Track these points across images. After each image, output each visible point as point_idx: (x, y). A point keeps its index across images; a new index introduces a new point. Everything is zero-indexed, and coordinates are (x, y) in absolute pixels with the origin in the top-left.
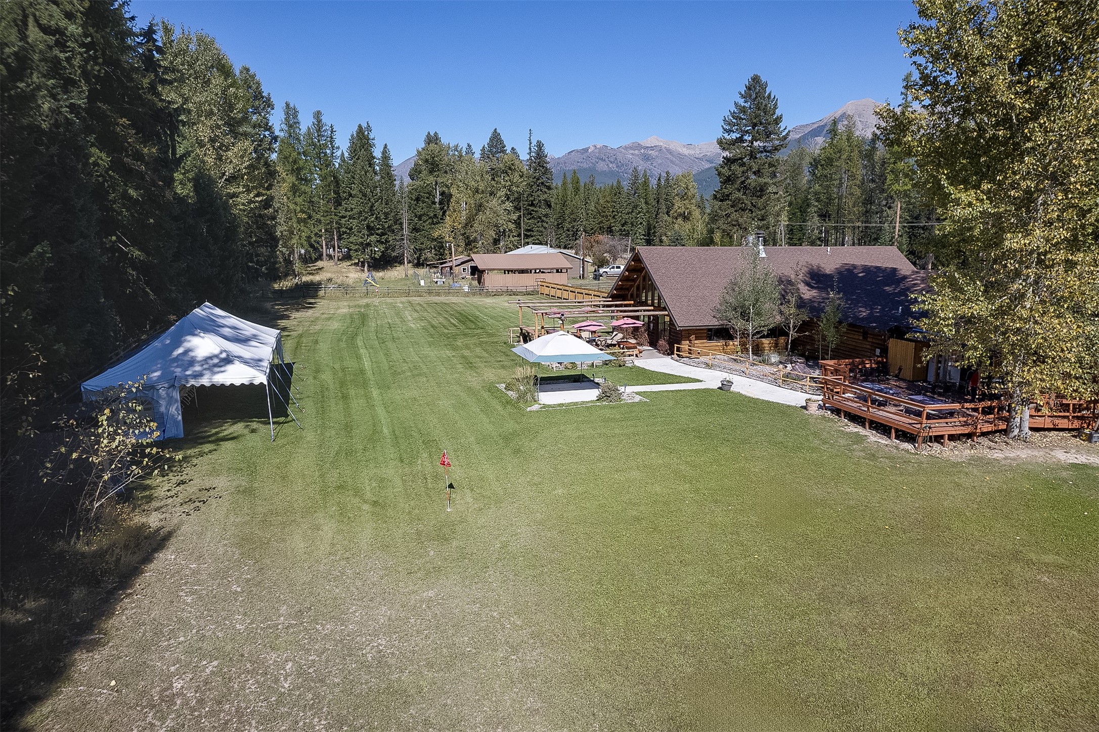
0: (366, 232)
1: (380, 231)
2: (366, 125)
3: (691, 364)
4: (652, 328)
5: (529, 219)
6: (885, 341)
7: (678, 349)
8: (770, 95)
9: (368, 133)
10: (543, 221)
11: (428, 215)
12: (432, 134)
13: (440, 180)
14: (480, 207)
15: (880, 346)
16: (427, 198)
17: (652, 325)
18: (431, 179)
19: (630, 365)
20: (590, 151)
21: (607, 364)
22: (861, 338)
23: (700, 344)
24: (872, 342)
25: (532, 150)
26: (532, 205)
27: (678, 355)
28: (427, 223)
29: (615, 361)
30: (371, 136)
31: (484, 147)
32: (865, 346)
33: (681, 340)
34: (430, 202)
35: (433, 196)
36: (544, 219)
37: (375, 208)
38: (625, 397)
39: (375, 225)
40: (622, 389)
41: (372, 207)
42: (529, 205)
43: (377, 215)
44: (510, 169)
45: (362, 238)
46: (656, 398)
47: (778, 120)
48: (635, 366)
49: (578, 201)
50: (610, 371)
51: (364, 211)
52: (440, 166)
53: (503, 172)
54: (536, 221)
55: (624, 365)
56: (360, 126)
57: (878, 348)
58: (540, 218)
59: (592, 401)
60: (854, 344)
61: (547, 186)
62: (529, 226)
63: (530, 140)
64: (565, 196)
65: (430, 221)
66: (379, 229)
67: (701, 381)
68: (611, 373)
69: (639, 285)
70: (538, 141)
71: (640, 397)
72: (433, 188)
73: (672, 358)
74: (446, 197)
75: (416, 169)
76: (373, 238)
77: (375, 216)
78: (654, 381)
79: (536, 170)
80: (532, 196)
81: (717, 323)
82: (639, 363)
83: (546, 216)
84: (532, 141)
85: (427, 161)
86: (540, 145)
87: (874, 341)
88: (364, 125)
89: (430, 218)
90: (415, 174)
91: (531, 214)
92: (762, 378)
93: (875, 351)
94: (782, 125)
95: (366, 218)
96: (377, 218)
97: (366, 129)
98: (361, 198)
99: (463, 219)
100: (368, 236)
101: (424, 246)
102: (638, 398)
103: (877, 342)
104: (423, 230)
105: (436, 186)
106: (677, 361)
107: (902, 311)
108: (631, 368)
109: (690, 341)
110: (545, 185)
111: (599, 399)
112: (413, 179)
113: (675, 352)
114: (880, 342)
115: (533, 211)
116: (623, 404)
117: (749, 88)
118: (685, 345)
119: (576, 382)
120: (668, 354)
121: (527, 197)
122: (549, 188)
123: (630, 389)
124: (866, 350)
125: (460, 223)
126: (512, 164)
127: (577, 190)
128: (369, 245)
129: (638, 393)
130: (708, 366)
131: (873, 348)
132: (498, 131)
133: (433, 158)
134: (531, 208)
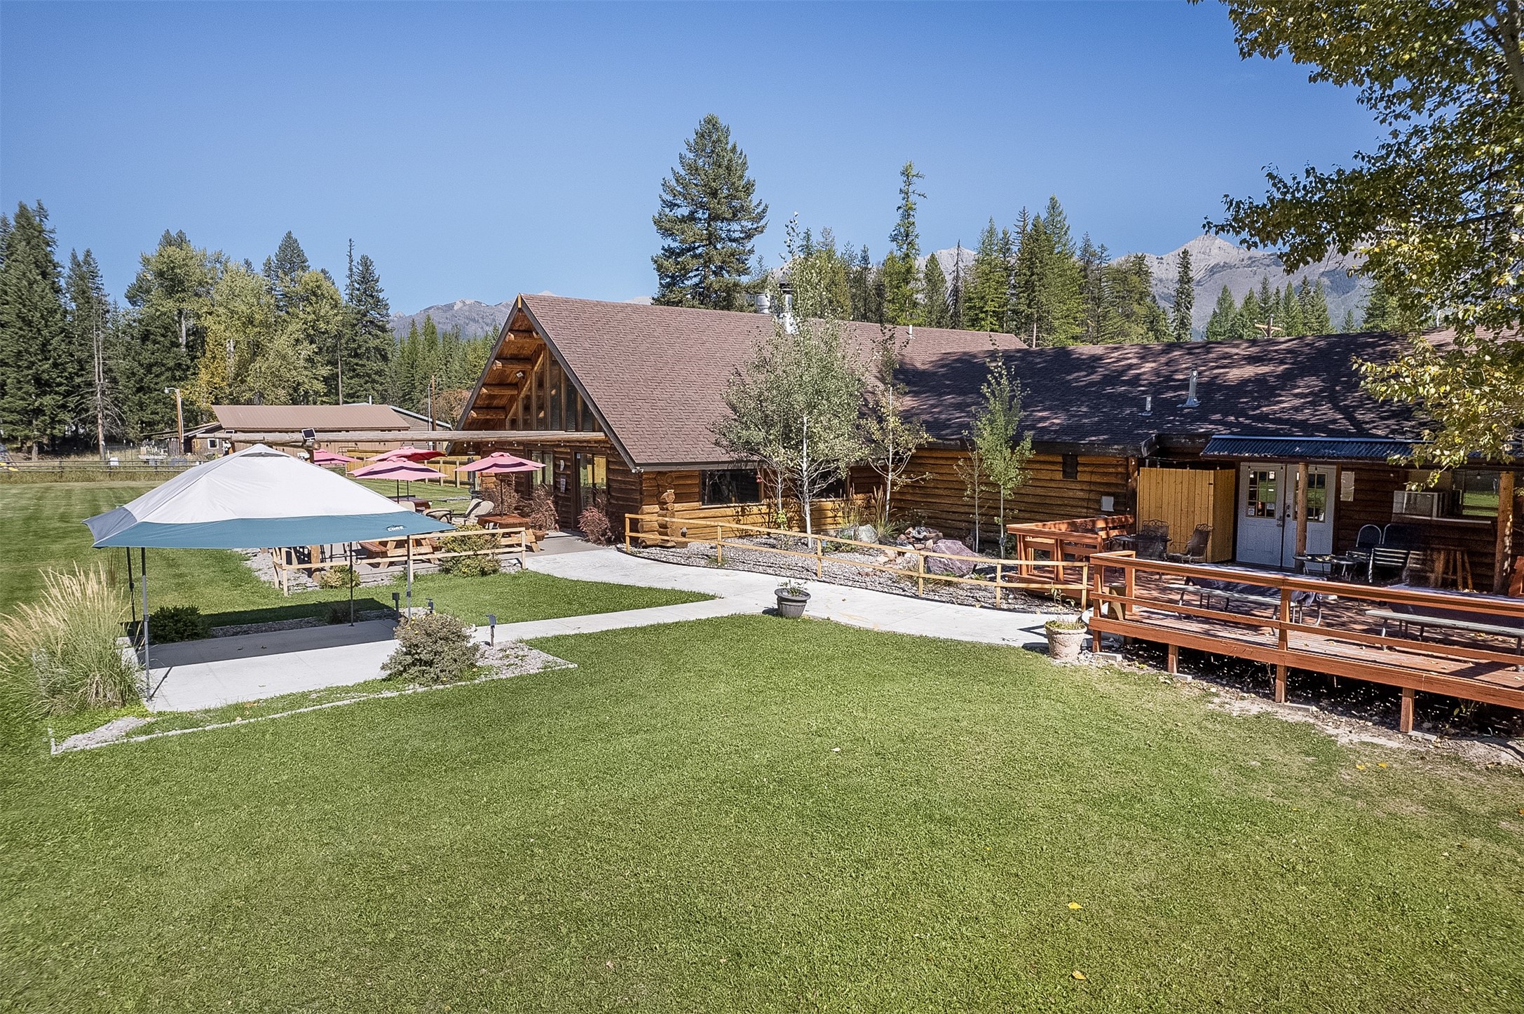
0: (32, 389)
1: (63, 388)
2: (35, 206)
3: (671, 559)
4: (563, 488)
5: (351, 378)
6: (1128, 476)
7: (635, 526)
8: (734, 147)
9: (41, 220)
10: (374, 381)
11: (163, 365)
12: (174, 233)
13: (185, 306)
14: (257, 349)
15: (1112, 490)
16: (163, 335)
17: (563, 481)
18: (169, 305)
19: (512, 571)
20: (456, 308)
21: (447, 571)
22: (1059, 476)
23: (685, 515)
24: (1090, 483)
25: (355, 270)
26: (356, 355)
27: (635, 541)
28: (163, 378)
29: (468, 562)
30: (48, 225)
31: (268, 260)
32: (1071, 494)
33: (641, 503)
34: (167, 343)
35: (173, 333)
36: (377, 378)
37: (50, 348)
38: (490, 659)
39: (51, 378)
40: (479, 635)
41: (44, 345)
42: (349, 355)
43: (55, 359)
44: (314, 294)
45: (23, 399)
46: (598, 653)
47: (748, 189)
48: (525, 573)
49: (433, 358)
50: (456, 587)
51: (27, 351)
52: (186, 284)
53: (303, 299)
54: (362, 381)
55: (495, 571)
56: (23, 208)
57: (1108, 494)
58: (369, 376)
59: (365, 686)
60: (1039, 491)
61: (379, 326)
62: (352, 389)
63: (350, 256)
64: (414, 351)
65: (169, 374)
66: (60, 384)
67: (713, 597)
68: (458, 592)
69: (528, 398)
70: (363, 257)
71: (544, 656)
72: (173, 320)
73: (619, 550)
74: (198, 335)
75: (141, 287)
76: (48, 400)
77: (50, 362)
78: (583, 605)
79: (360, 301)
80: (355, 341)
81: (726, 458)
82: (534, 563)
83: (379, 373)
84: (354, 257)
85: (161, 274)
86: (366, 263)
87: (1095, 478)
88: (32, 206)
89: (169, 369)
90: (136, 294)
91: (354, 370)
92: (859, 580)
93: (1099, 502)
94: (754, 199)
95: (33, 363)
96: (55, 365)
97: (36, 213)
98: (20, 329)
99: (231, 371)
100: (37, 395)
101: (157, 418)
102: (535, 662)
103: (1105, 480)
104: (156, 390)
105: (180, 317)
106: (632, 554)
107: (1152, 408)
108: (514, 578)
109: (662, 504)
110: (377, 326)
111: (397, 673)
112: (134, 303)
113: (628, 533)
114: (1113, 480)
115: (357, 364)
116: (481, 688)
117: (701, 136)
118: (650, 514)
119: (340, 622)
120: (609, 542)
121: (347, 343)
122: (383, 329)
123: (506, 634)
124: (1072, 503)
125: (223, 378)
126: (318, 287)
127: (432, 344)
128: (38, 412)
129: (539, 644)
130: (713, 561)
131: (1092, 496)
132: (294, 236)
133: (173, 269)
134: (355, 361)
